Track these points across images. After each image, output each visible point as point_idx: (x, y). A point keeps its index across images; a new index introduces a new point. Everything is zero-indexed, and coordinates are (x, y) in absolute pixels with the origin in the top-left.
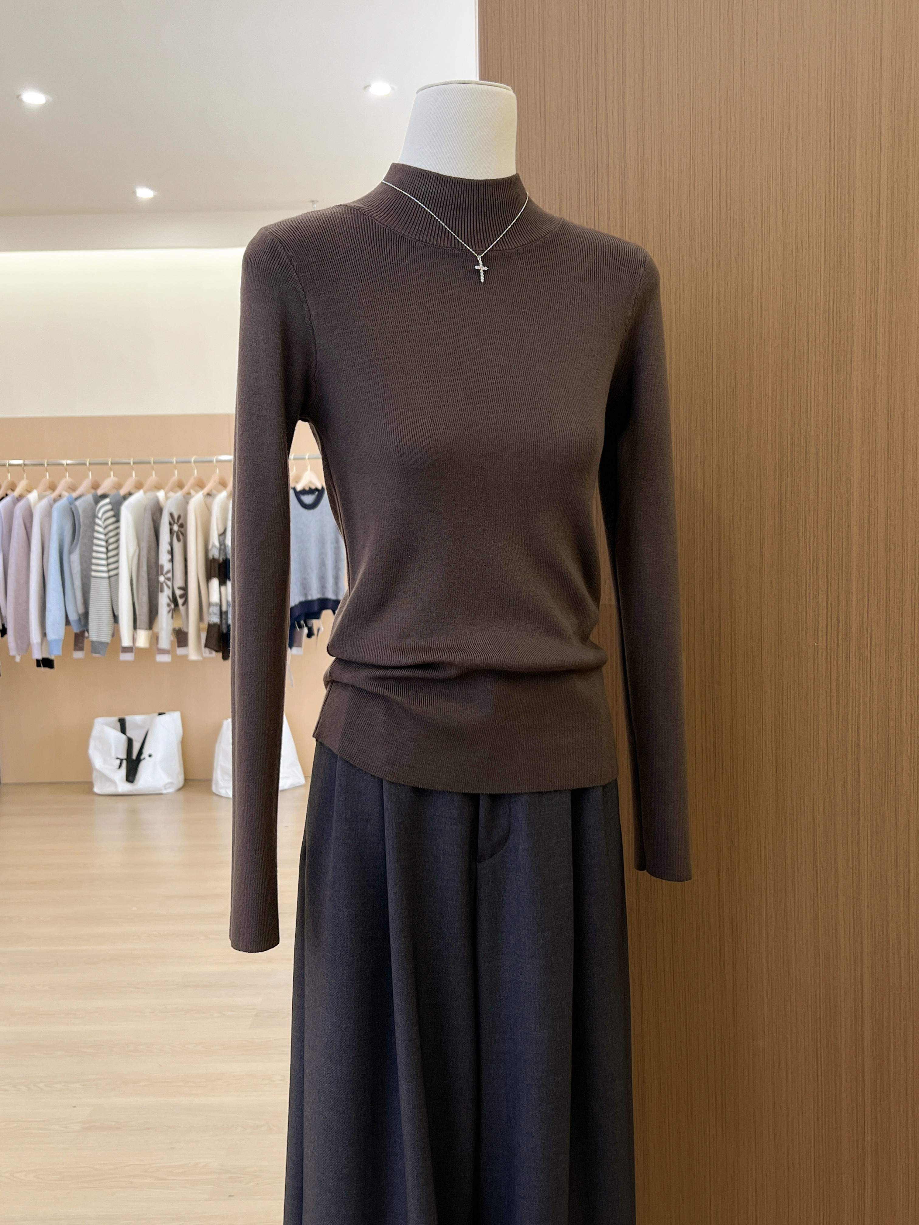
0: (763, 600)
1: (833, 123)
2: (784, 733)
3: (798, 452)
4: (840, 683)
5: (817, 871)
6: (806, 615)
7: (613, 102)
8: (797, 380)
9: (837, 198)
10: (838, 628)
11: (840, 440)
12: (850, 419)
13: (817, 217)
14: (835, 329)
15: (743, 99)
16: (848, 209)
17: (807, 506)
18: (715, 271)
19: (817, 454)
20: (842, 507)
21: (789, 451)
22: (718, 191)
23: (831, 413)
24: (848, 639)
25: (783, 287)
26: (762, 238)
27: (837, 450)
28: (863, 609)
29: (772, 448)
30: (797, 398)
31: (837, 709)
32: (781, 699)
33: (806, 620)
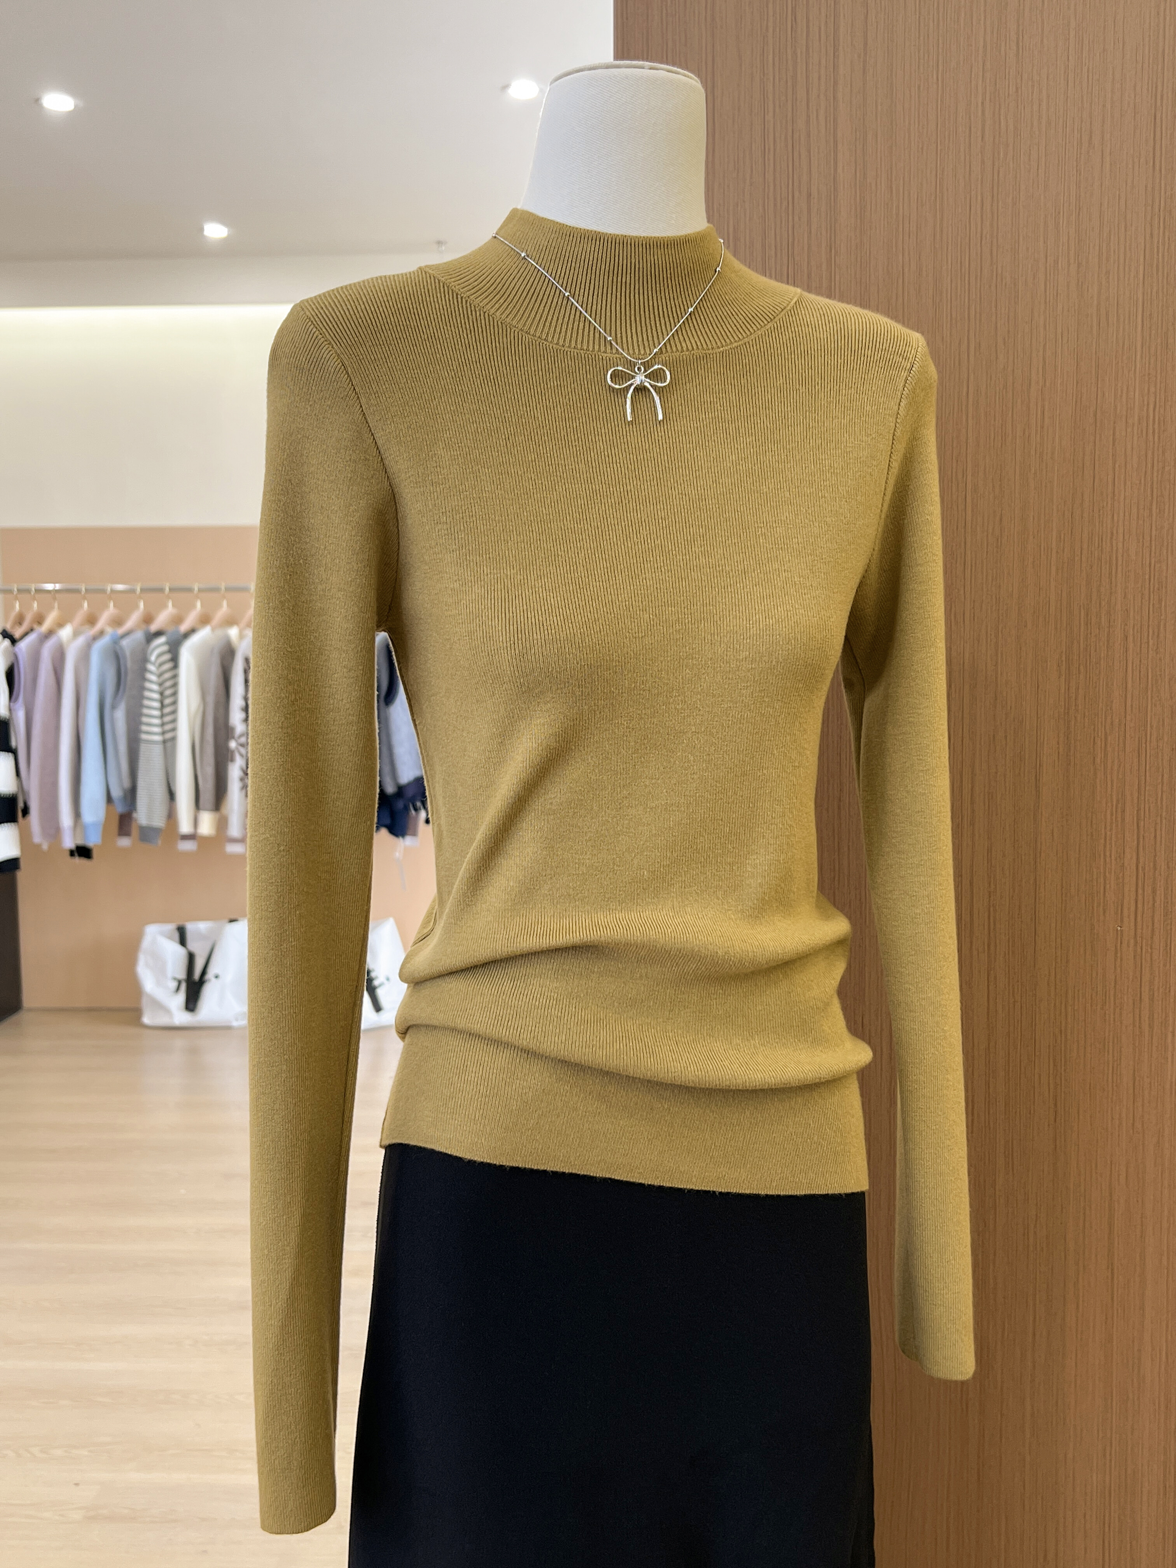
0: (1038, 860)
1: (1159, 129)
2: (1068, 1063)
3: (1096, 636)
4: (1156, 989)
5: (1112, 1270)
6: (1105, 883)
7: (819, 96)
8: (1097, 524)
9: (1164, 245)
10: (1154, 904)
11: (1162, 617)
13: (1132, 274)
14: (1156, 449)
15: (1020, 92)
17: (1109, 718)
18: (972, 358)
19: (1126, 638)
21: (1082, 633)
22: (979, 235)
23: (1147, 577)
24: (1169, 921)
25: (1077, 382)
26: (1046, 308)
27: (1156, 634)
29: (1056, 628)
30: (1096, 552)
31: (1150, 1027)
32: (1063, 1010)
33: (1105, 891)
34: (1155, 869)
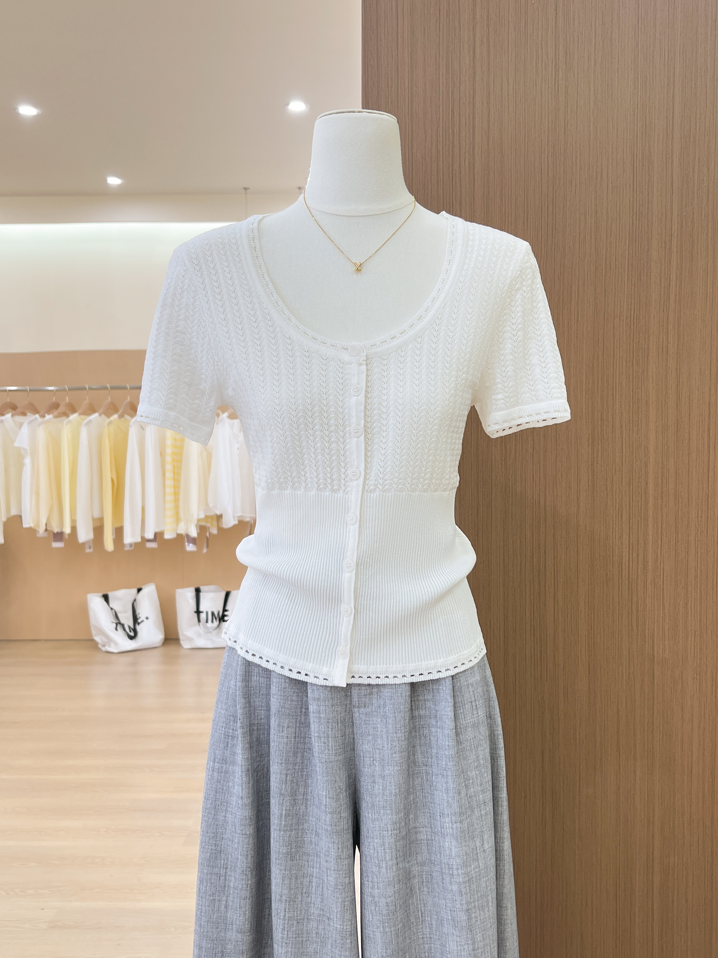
0: (579, 540)
1: (635, 172)
2: (595, 644)
3: (606, 426)
4: (639, 606)
5: (619, 752)
6: (613, 552)
8: (606, 370)
9: (639, 228)
10: (638, 562)
11: (640, 416)
12: (647, 401)
13: (623, 244)
16: (647, 238)
17: (614, 467)
19: (622, 427)
20: (641, 468)
21: (599, 424)
24: (646, 571)
25: (595, 299)
26: (579, 261)
27: (637, 424)
28: (658, 549)
29: (586, 422)
30: (605, 384)
31: (637, 625)
32: (593, 617)
33: (613, 556)
34: (638, 544)
